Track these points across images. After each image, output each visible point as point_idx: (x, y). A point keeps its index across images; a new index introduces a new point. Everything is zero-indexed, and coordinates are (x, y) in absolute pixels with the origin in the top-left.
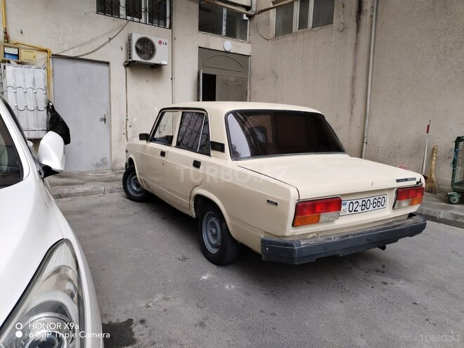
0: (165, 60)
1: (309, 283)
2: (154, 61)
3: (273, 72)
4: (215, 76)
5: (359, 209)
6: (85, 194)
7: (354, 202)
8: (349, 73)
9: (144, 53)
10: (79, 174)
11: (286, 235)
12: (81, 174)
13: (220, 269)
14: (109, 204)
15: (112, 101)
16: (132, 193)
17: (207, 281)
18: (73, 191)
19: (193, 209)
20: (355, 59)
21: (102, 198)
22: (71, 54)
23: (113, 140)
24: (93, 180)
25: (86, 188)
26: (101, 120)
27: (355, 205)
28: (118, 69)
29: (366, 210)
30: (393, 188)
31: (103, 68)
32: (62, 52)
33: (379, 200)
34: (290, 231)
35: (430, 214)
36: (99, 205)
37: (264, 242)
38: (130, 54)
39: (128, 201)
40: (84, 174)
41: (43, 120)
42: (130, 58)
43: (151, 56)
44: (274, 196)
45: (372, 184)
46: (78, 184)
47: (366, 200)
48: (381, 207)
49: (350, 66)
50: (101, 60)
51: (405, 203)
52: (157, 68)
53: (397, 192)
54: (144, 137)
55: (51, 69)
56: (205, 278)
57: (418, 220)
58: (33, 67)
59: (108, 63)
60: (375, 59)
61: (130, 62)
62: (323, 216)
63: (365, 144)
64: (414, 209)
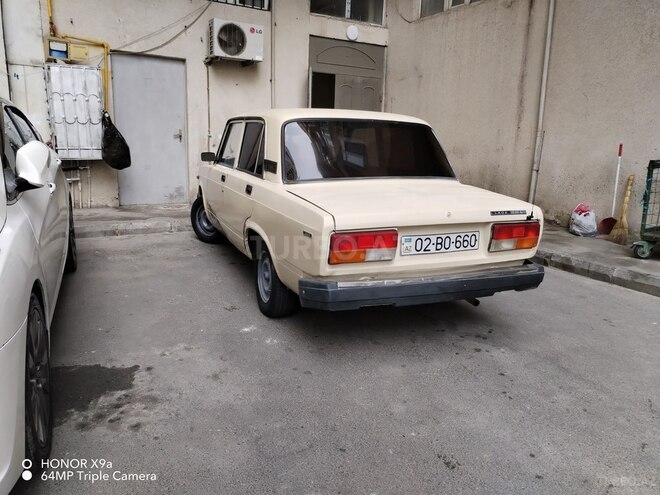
0: (259, 54)
1: (376, 343)
2: (244, 55)
3: (416, 69)
4: (332, 77)
5: (432, 248)
6: (146, 231)
7: (423, 238)
8: (517, 69)
9: (230, 46)
10: (147, 208)
11: (322, 274)
12: (149, 207)
13: (271, 321)
14: (172, 244)
15: (189, 112)
16: (202, 231)
17: (248, 333)
18: (130, 228)
19: (248, 248)
20: (527, 46)
21: (166, 237)
22: (134, 49)
23: (191, 164)
24: (160, 215)
25: (148, 224)
26: (176, 137)
27: (425, 244)
28: (197, 69)
29: (443, 250)
30: (488, 223)
31: (176, 67)
32: (124, 47)
33: (466, 238)
34: (326, 270)
35: (601, 271)
36: (160, 245)
37: (302, 284)
38: (211, 48)
39: (198, 241)
40: (152, 208)
41: (98, 136)
42: (211, 53)
43: (240, 49)
44: (309, 227)
45: (449, 215)
46: (140, 219)
47: (444, 237)
48: (469, 247)
49: (519, 57)
50: (174, 56)
51: (506, 244)
52: (249, 66)
53: (493, 228)
54: (206, 157)
55: (110, 70)
56: (246, 330)
57: (534, 269)
58: (85, 67)
59: (183, 61)
60: (553, 47)
61: (212, 59)
62: (372, 254)
63: (535, 172)
64: (529, 254)
